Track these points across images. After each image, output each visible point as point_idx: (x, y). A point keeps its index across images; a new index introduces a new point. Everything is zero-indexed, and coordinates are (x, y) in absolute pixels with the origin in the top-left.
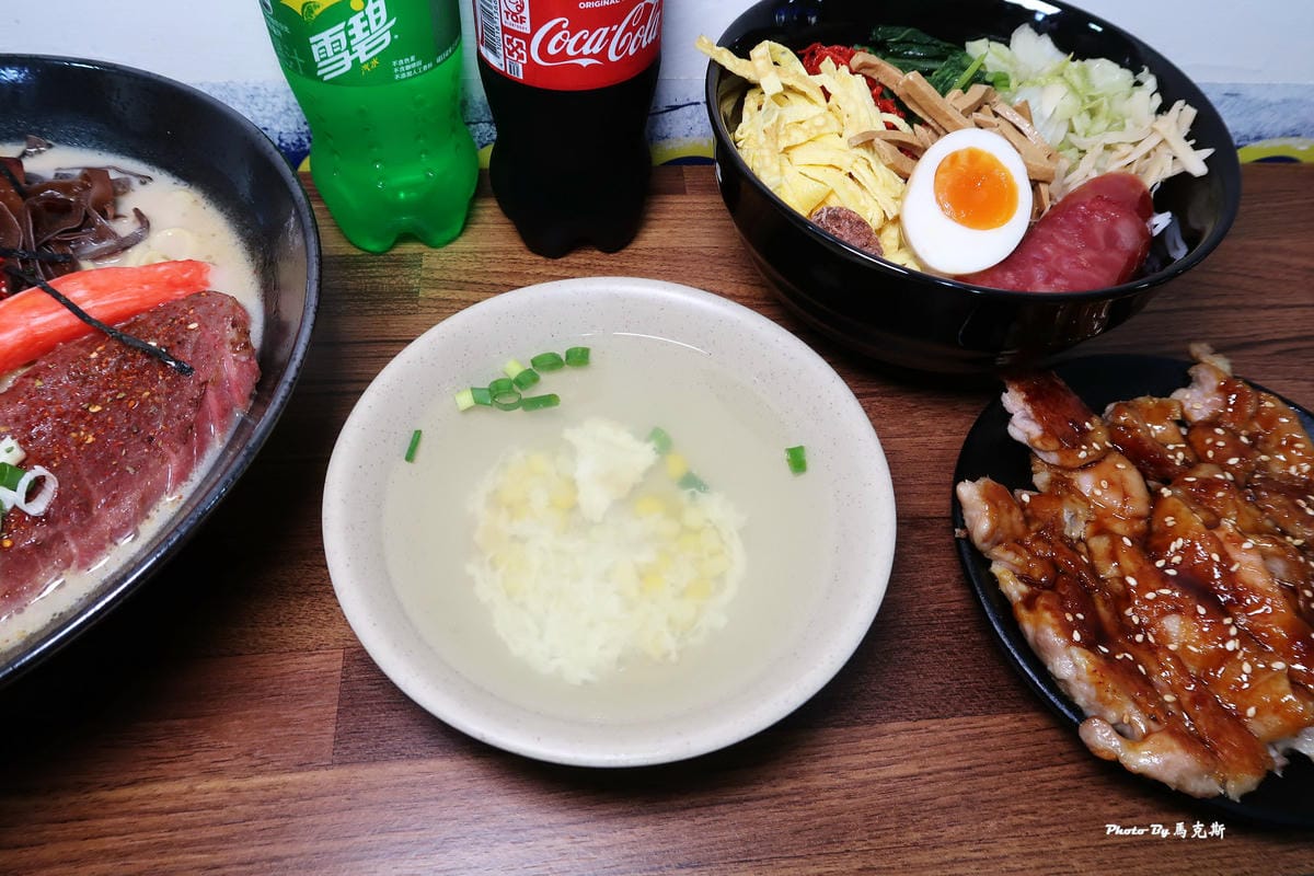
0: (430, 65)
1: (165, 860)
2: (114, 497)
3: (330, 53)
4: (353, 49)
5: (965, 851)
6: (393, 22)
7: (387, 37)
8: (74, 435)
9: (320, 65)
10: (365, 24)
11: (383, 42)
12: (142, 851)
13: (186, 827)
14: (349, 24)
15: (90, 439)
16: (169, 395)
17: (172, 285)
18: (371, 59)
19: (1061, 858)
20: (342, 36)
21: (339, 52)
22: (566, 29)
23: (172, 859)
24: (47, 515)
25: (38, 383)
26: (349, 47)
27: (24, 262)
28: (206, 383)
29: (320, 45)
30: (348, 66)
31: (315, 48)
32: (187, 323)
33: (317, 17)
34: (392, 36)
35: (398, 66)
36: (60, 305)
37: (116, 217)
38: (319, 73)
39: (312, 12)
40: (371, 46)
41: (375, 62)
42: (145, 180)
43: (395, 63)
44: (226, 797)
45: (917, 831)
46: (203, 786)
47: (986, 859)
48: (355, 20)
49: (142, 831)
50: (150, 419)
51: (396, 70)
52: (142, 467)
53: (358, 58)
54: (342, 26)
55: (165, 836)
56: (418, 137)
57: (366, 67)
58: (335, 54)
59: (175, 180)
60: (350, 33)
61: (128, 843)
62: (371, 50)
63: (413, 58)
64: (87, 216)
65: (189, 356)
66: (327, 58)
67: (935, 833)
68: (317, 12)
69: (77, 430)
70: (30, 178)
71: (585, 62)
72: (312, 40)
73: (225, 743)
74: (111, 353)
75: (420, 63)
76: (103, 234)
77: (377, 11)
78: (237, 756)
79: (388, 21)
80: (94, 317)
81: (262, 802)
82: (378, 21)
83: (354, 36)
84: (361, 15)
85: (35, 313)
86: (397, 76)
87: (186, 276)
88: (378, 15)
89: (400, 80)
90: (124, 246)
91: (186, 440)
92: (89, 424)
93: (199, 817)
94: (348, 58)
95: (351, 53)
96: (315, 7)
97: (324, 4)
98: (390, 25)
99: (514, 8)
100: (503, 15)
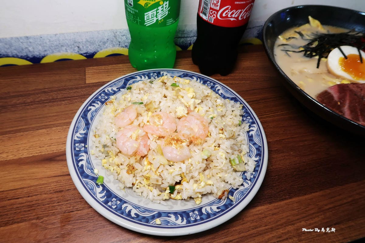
0: (175, 21)
3: (150, 17)
4: (157, 16)
7: (167, 13)
9: (146, 22)
11: (166, 14)
14: (158, 9)
18: (161, 19)
20: (155, 13)
21: (153, 17)
22: (230, 9)
26: (156, 15)
29: (148, 15)
30: (155, 21)
31: (146, 17)
33: (149, 7)
34: (168, 12)
35: (168, 21)
38: (145, 24)
39: (148, 5)
40: (162, 16)
41: (163, 20)
43: (167, 20)
48: (160, 8)
51: (167, 23)
53: (158, 19)
54: (156, 9)
57: (160, 22)
58: (152, 18)
63: (172, 19)
66: (149, 19)
68: (149, 5)
71: (232, 19)
72: (145, 14)
82: (166, 8)
83: (158, 12)
84: (162, 6)
86: (167, 24)
88: (166, 6)
89: (168, 25)
94: (155, 19)
95: (157, 17)
96: (149, 4)
97: (152, 3)
98: (169, 9)
99: (215, 2)
100: (212, 4)
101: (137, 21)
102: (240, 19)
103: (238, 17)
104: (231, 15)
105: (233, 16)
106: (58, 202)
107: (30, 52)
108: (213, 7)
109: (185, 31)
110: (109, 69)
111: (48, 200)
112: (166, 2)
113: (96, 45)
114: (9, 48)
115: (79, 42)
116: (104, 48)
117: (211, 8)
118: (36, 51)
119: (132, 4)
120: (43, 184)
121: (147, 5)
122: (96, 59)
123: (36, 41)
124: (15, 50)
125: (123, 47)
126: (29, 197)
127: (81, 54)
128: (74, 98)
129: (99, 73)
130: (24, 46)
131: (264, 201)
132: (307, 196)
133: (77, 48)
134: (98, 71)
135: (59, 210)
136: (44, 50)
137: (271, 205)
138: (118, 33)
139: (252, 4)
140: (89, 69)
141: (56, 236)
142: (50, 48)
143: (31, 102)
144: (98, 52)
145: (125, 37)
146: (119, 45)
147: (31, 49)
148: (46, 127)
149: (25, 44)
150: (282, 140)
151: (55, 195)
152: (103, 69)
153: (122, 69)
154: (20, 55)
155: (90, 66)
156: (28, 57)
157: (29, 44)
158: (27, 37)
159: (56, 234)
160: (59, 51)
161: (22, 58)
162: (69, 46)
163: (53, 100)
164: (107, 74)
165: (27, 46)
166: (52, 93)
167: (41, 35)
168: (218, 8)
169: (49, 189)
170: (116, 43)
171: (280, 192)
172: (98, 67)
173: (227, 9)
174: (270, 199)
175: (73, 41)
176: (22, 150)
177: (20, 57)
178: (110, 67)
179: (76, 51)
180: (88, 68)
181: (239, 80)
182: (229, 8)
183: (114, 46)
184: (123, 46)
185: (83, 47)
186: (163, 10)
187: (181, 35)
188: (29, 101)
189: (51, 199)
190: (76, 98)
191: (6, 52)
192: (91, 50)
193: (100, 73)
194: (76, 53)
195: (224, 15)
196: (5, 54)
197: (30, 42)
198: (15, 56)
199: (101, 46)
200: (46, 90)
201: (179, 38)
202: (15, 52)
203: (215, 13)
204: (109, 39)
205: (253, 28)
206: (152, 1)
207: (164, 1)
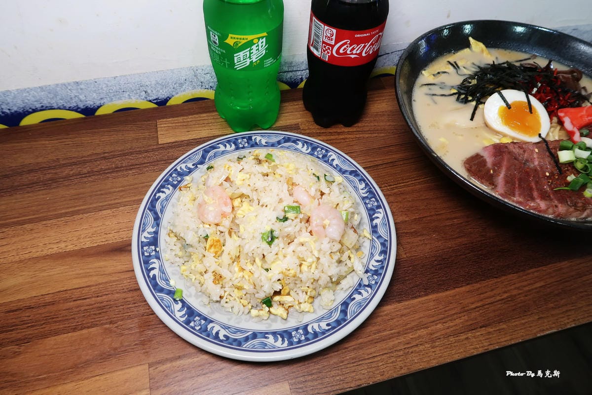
0: (275, 60)
3: (242, 59)
6: (267, 45)
7: (264, 52)
9: (236, 64)
11: (262, 54)
14: (252, 48)
18: (257, 61)
20: (248, 53)
21: (246, 59)
26: (250, 57)
29: (238, 57)
30: (248, 63)
31: (235, 58)
33: (239, 47)
34: (266, 51)
38: (236, 67)
39: (238, 45)
40: (257, 56)
43: (265, 61)
48: (254, 47)
51: (265, 64)
53: (252, 61)
54: (249, 49)
57: (255, 64)
58: (244, 60)
63: (271, 58)
66: (240, 61)
68: (240, 45)
71: (353, 56)
72: (235, 55)
77: (262, 43)
82: (262, 46)
83: (252, 53)
84: (257, 44)
86: (265, 66)
89: (266, 68)
94: (248, 61)
95: (250, 59)
96: (239, 43)
97: (243, 42)
98: (266, 47)
99: (329, 35)
100: (324, 37)
101: (225, 63)
102: (364, 54)
103: (361, 53)
104: (350, 52)
105: (354, 52)
106: (135, 303)
107: (81, 101)
108: (326, 40)
109: (294, 63)
110: (188, 122)
111: (121, 301)
113: (170, 88)
114: (53, 98)
115: (147, 86)
116: (181, 92)
117: (324, 42)
118: (89, 100)
119: (217, 42)
120: (114, 281)
122: (170, 107)
123: (89, 87)
124: (61, 99)
125: (207, 89)
126: (98, 297)
127: (150, 101)
128: (144, 165)
129: (175, 128)
130: (74, 93)
131: (392, 300)
132: (448, 293)
133: (144, 93)
134: (174, 125)
135: (136, 313)
136: (99, 98)
137: (401, 304)
138: (200, 71)
139: (381, 34)
140: (161, 123)
141: (134, 344)
142: (108, 95)
143: (89, 172)
144: (173, 97)
145: (208, 75)
146: (202, 86)
147: (82, 97)
148: (110, 207)
149: (74, 91)
150: (424, 217)
151: (130, 295)
152: (181, 122)
153: (206, 122)
154: (68, 105)
155: (164, 118)
156: (79, 108)
157: (80, 91)
158: (77, 83)
159: (134, 341)
160: (120, 99)
161: (70, 109)
162: (133, 91)
163: (117, 169)
164: (186, 130)
165: (77, 94)
166: (114, 160)
167: (95, 79)
168: (333, 43)
169: (122, 287)
170: (197, 84)
171: (413, 287)
172: (174, 119)
173: (345, 43)
174: (399, 297)
175: (138, 84)
176: (83, 238)
177: (68, 108)
178: (190, 118)
179: (143, 97)
180: (160, 121)
181: (369, 132)
182: (348, 43)
183: (194, 88)
184: (207, 87)
185: (152, 91)
186: (258, 49)
187: (288, 69)
188: (85, 171)
189: (125, 299)
190: (146, 165)
191: (49, 103)
192: (162, 94)
193: (177, 127)
194: (144, 99)
195: (341, 51)
196: (48, 105)
197: (81, 89)
198: (62, 107)
199: (176, 89)
200: (106, 154)
201: (285, 72)
202: (61, 103)
203: (329, 49)
204: (187, 80)
205: (391, 53)
206: (243, 39)
207: (259, 38)
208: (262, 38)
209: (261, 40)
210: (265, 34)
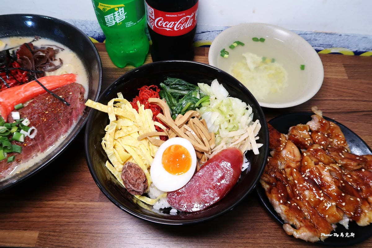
0: (136, 23)
1: (58, 219)
2: (50, 136)
5: (250, 241)
6: (126, 13)
7: (124, 17)
8: (42, 119)
9: (107, 23)
10: (119, 14)
11: (123, 18)
12: (53, 216)
13: (64, 212)
15: (45, 120)
16: (64, 110)
17: (67, 80)
18: (120, 22)
19: (274, 245)
20: (113, 16)
21: (112, 20)
23: (60, 219)
24: (34, 138)
25: (34, 105)
26: (114, 19)
27: (32, 73)
28: (73, 108)
29: (107, 18)
30: (114, 24)
31: (106, 19)
32: (69, 92)
35: (127, 24)
36: (40, 85)
37: (55, 60)
38: (107, 25)
41: (121, 23)
42: (63, 50)
43: (126, 23)
44: (73, 206)
45: (238, 234)
46: (68, 203)
47: (255, 243)
48: (116, 13)
49: (54, 212)
50: (59, 116)
51: (126, 25)
52: (56, 128)
53: (117, 22)
54: (113, 14)
55: (59, 214)
56: (132, 40)
57: (119, 24)
58: (111, 21)
59: (70, 50)
60: (115, 16)
61: (50, 214)
62: (120, 20)
63: (131, 22)
64: (48, 60)
65: (69, 101)
66: (109, 21)
67: (243, 235)
68: (106, 10)
69: (42, 117)
70: (35, 48)
72: (105, 17)
73: (74, 193)
74: (51, 98)
75: (133, 23)
76: (51, 65)
77: (121, 11)
78: (77, 197)
79: (124, 13)
80: (47, 89)
81: (82, 208)
82: (122, 13)
83: (116, 17)
84: (118, 12)
85: (34, 87)
86: (127, 26)
87: (71, 78)
88: (122, 12)
90: (56, 68)
91: (67, 123)
92: (45, 116)
93: (67, 210)
95: (115, 21)
97: (108, 9)
98: (125, 14)
101: (101, 21)
112: (121, 8)
121: (105, 10)
205: (212, 31)
206: (108, 7)
207: (118, 8)
208: (121, 7)
209: (120, 9)
210: (123, 5)
